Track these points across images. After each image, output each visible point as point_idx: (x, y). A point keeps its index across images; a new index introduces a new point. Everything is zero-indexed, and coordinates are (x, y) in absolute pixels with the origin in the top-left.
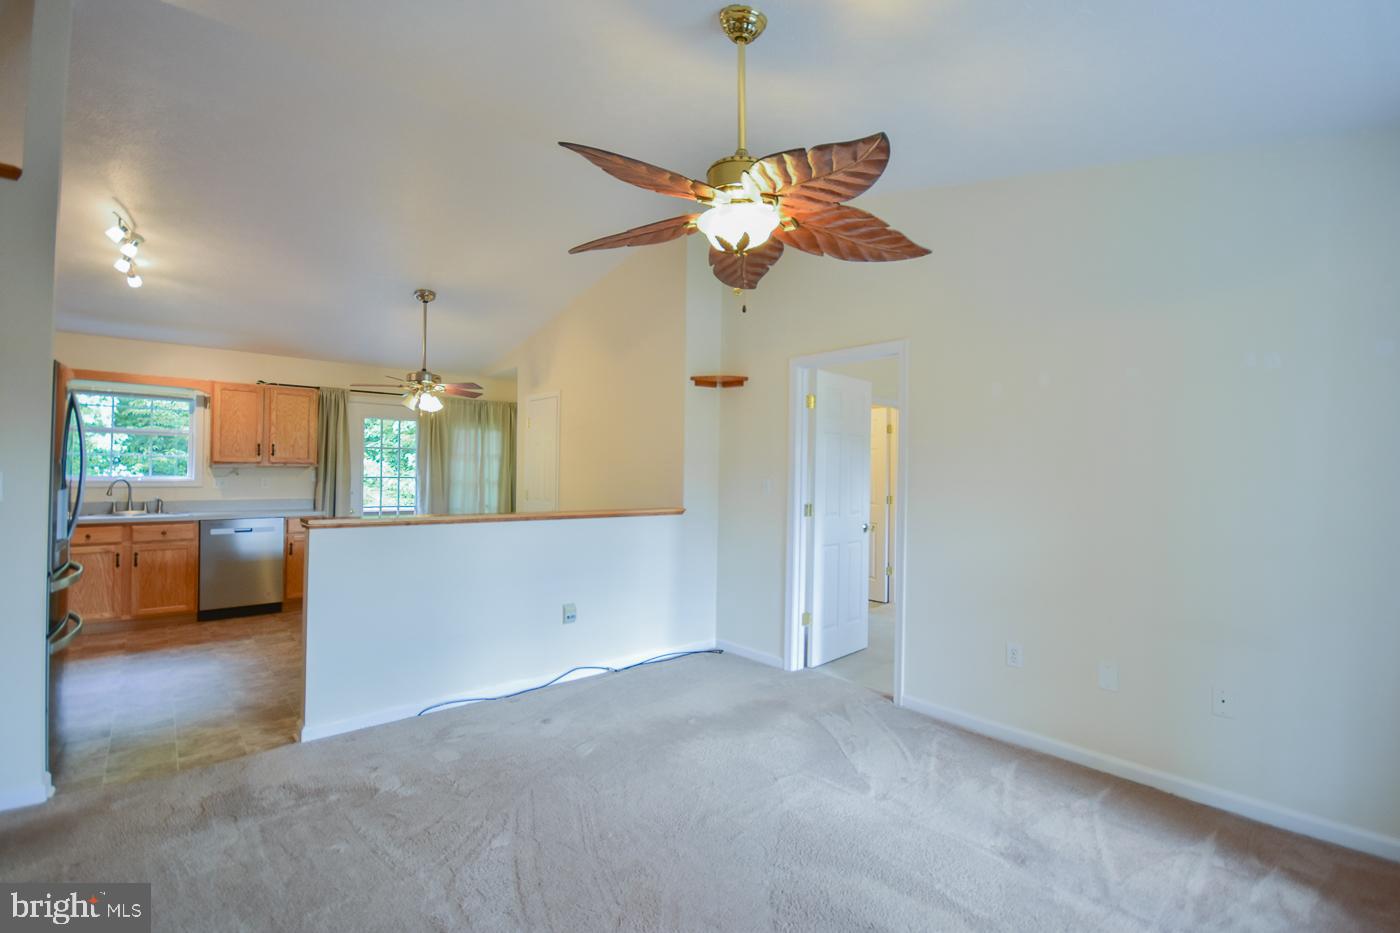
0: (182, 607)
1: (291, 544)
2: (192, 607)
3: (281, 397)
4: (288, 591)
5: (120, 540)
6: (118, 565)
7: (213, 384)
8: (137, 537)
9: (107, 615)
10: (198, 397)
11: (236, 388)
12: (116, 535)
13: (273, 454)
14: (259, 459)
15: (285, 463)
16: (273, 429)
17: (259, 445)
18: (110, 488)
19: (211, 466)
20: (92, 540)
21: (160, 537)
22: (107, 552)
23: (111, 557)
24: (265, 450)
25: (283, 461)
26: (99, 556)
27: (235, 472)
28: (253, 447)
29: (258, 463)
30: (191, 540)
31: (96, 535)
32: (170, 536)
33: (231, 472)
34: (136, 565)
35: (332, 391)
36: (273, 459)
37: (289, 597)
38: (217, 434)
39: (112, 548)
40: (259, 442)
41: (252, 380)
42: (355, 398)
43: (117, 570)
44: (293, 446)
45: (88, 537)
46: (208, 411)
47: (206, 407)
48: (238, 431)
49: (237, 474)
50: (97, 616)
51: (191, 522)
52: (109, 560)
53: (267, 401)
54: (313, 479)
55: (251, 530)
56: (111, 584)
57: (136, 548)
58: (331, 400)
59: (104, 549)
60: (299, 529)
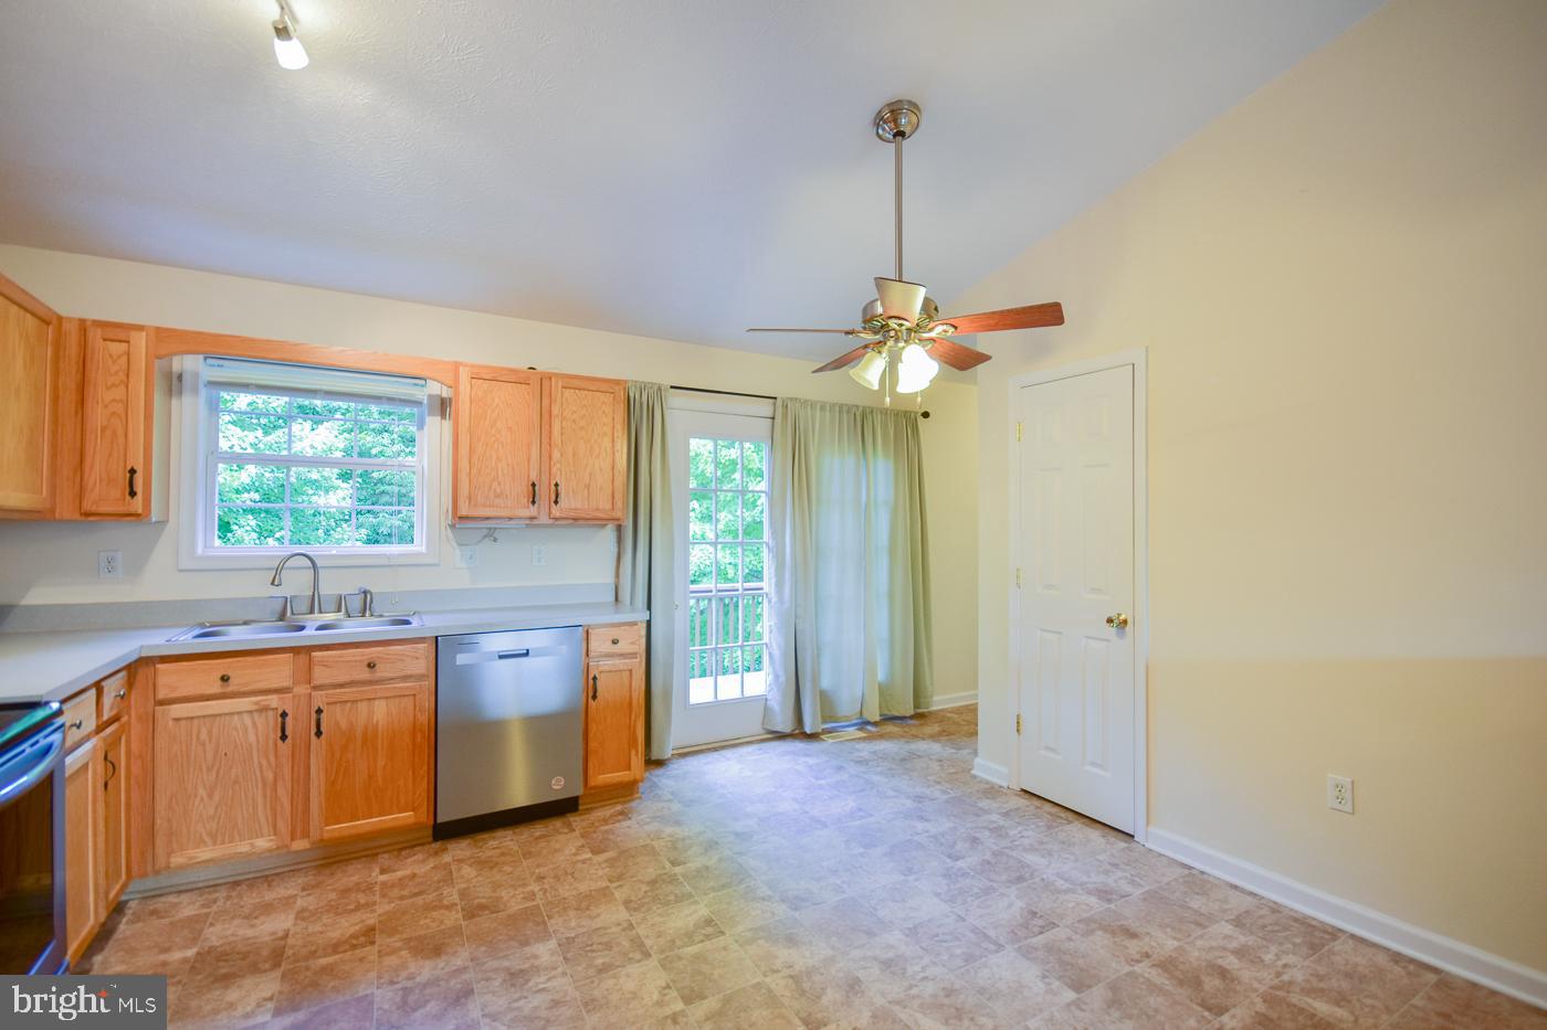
0: (405, 817)
1: (595, 678)
2: (424, 816)
3: (567, 393)
4: (591, 772)
5: (285, 684)
6: (284, 737)
7: (457, 365)
8: (320, 675)
9: (263, 843)
10: (430, 397)
11: (496, 376)
12: (279, 672)
13: (556, 502)
14: (533, 511)
15: (575, 519)
16: (556, 455)
17: (534, 485)
18: (279, 570)
19: (453, 526)
20: (232, 687)
21: (365, 674)
22: (264, 709)
23: (272, 720)
24: (544, 493)
25: (572, 514)
26: (247, 719)
27: (491, 535)
28: (525, 489)
29: (532, 518)
30: (421, 677)
31: (242, 673)
32: (383, 671)
33: (485, 537)
34: (319, 733)
35: (642, 387)
36: (556, 511)
37: (592, 782)
38: (464, 464)
39: (274, 701)
40: (534, 477)
41: (520, 363)
42: (676, 400)
43: (285, 747)
44: (588, 487)
45: (225, 679)
46: (447, 424)
47: (443, 415)
48: (499, 459)
49: (495, 540)
50: (244, 847)
51: (422, 640)
52: (268, 725)
53: (546, 402)
54: (613, 548)
55: (527, 654)
56: (270, 776)
57: (319, 699)
58: (641, 404)
59: (257, 703)
60: (608, 648)
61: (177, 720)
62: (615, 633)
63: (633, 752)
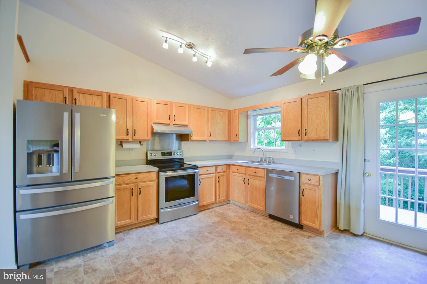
0: (261, 208)
1: (303, 190)
2: (264, 209)
4: (301, 218)
5: (245, 173)
6: (244, 183)
7: (281, 101)
8: (249, 172)
11: (290, 101)
13: (306, 135)
14: (299, 138)
15: (310, 140)
16: (306, 120)
17: (299, 130)
18: (254, 151)
20: (239, 172)
21: (254, 174)
24: (302, 133)
26: (240, 178)
30: (263, 177)
32: (257, 174)
34: (249, 184)
36: (306, 138)
37: (303, 222)
38: (283, 126)
39: (243, 175)
48: (291, 123)
51: (264, 169)
52: (242, 180)
56: (243, 190)
57: (249, 177)
59: (241, 175)
60: (307, 181)
61: (234, 175)
62: (310, 177)
63: (316, 219)
